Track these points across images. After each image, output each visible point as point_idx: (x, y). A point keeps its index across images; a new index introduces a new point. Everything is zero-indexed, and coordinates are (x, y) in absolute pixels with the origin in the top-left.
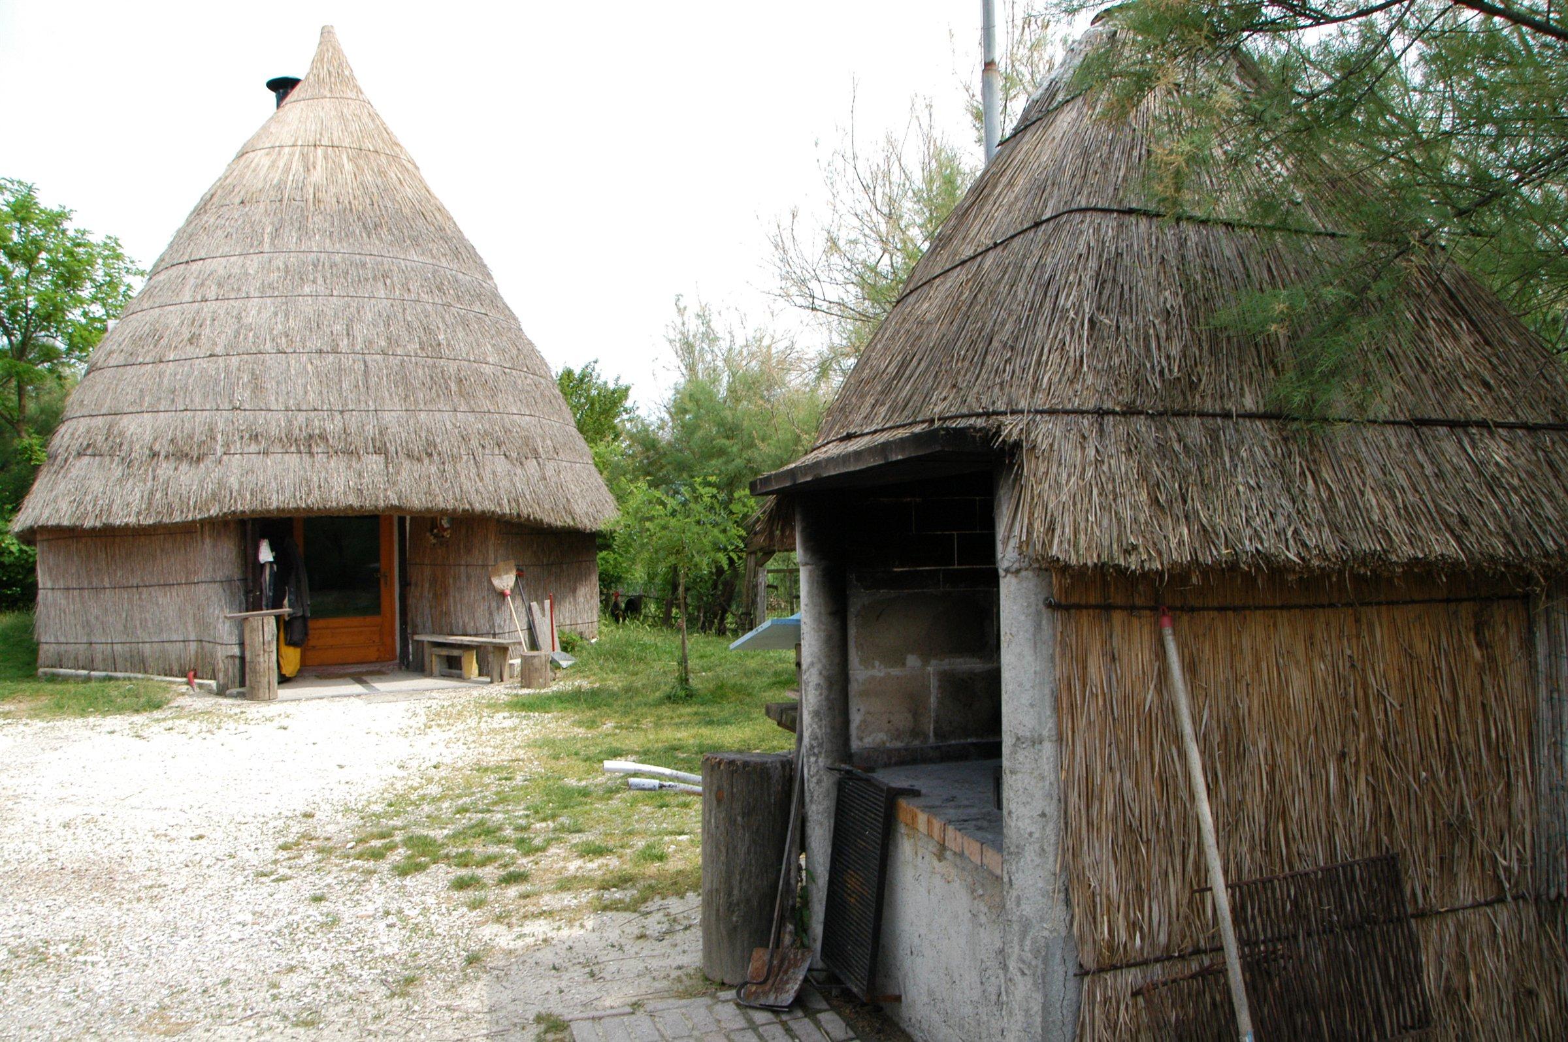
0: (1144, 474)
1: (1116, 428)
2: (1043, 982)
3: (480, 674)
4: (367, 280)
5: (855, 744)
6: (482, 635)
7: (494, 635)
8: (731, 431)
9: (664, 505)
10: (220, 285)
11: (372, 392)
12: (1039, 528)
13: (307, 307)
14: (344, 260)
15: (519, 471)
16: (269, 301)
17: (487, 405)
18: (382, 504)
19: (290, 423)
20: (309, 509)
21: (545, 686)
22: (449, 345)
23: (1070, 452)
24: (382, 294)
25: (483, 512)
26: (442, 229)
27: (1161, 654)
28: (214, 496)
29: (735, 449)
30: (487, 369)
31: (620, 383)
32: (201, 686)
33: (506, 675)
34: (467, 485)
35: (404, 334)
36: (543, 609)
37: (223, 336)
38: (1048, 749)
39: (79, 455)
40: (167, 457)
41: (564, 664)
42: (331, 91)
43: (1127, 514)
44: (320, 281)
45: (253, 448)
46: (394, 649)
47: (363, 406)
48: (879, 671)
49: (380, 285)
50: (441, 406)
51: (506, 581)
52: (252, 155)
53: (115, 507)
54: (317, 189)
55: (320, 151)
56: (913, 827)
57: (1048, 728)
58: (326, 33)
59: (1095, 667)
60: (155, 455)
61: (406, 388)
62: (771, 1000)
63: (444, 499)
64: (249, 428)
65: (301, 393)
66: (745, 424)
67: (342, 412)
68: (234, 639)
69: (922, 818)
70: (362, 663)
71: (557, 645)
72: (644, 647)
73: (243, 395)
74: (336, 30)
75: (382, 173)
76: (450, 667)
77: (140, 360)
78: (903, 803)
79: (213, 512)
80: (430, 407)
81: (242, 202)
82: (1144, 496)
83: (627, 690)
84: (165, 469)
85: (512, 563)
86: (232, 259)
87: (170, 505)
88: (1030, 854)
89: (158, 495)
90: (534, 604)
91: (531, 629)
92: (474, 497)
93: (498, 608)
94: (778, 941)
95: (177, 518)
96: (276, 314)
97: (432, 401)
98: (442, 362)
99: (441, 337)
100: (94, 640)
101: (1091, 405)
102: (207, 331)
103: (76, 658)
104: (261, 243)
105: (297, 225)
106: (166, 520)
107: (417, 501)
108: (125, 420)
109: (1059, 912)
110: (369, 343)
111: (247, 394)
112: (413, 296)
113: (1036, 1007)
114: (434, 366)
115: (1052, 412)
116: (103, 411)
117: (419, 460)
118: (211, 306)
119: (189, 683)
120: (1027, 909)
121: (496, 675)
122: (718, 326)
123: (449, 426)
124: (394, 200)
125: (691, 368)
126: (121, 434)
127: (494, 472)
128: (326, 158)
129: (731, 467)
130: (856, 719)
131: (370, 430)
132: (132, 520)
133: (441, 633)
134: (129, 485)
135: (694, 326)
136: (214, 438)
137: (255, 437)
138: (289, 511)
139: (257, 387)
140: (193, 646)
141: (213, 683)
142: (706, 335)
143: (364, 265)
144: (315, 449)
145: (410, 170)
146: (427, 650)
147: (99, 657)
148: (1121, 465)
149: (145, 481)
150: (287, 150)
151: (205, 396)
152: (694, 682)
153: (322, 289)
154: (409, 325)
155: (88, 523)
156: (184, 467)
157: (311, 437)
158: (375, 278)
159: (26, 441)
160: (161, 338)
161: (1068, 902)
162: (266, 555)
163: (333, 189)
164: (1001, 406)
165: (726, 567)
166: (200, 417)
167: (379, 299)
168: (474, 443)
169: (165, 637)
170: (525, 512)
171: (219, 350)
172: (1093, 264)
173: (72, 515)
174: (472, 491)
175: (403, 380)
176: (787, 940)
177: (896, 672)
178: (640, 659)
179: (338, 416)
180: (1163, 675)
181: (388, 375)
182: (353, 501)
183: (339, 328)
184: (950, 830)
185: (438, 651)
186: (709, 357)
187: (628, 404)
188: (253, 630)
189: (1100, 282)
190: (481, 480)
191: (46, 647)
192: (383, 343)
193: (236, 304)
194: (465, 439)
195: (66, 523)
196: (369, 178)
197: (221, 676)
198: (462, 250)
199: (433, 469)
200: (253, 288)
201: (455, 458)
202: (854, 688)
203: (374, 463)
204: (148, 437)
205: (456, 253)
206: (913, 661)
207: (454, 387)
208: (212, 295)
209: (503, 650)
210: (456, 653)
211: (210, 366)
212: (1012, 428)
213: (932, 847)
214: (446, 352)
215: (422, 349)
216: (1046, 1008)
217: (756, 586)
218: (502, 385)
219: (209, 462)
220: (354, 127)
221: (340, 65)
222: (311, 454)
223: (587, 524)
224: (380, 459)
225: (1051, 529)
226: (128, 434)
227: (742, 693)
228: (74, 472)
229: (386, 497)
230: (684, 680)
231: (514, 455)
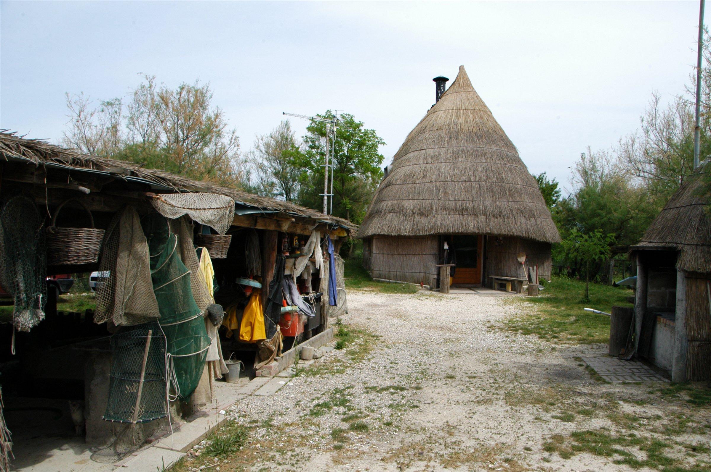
0: (704, 256)
1: (700, 248)
2: (681, 342)
3: (512, 290)
4: (479, 156)
5: (648, 306)
6: (513, 277)
7: (517, 277)
8: (602, 207)
9: (583, 237)
10: (432, 158)
11: (482, 195)
12: (683, 264)
13: (460, 166)
14: (471, 149)
15: (529, 222)
16: (448, 164)
17: (519, 199)
18: (485, 232)
19: (456, 204)
20: (462, 233)
21: (536, 295)
22: (506, 178)
23: (690, 252)
24: (484, 161)
25: (517, 236)
26: (502, 136)
27: (707, 287)
28: (433, 227)
29: (604, 214)
30: (518, 186)
31: (555, 182)
32: (425, 287)
33: (521, 291)
34: (512, 227)
35: (491, 174)
36: (533, 269)
37: (434, 176)
38: (684, 302)
39: (389, 212)
40: (418, 214)
41: (541, 289)
42: (464, 89)
43: (699, 263)
44: (464, 157)
45: (445, 212)
46: (480, 280)
47: (479, 200)
48: (654, 290)
49: (483, 158)
50: (504, 200)
51: (522, 259)
52: (438, 112)
53: (402, 229)
54: (461, 125)
55: (461, 111)
56: (660, 321)
57: (684, 298)
58: (461, 68)
59: (693, 288)
60: (414, 213)
61: (493, 194)
62: (625, 358)
63: (505, 231)
64: (443, 206)
65: (459, 195)
66: (608, 204)
67: (472, 201)
68: (436, 273)
69: (662, 319)
70: (469, 284)
71: (538, 282)
72: (569, 285)
73: (441, 195)
74: (465, 67)
75: (481, 118)
76: (501, 287)
77: (408, 182)
78: (658, 317)
79: (432, 232)
80: (500, 200)
81: (437, 130)
82: (703, 260)
83: (566, 298)
84: (417, 218)
85: (525, 253)
86: (435, 149)
87: (419, 230)
88: (680, 320)
89: (415, 226)
90: (531, 268)
91: (529, 276)
92: (514, 230)
93: (519, 268)
94: (628, 347)
95: (421, 234)
96: (450, 168)
97: (501, 198)
98: (504, 184)
99: (503, 176)
100: (391, 270)
101: (695, 243)
102: (429, 174)
103: (385, 276)
104: (444, 144)
105: (455, 138)
106: (418, 234)
107: (496, 232)
108: (404, 202)
109: (684, 330)
110: (480, 178)
111: (443, 195)
112: (494, 161)
113: (679, 346)
114: (501, 186)
115: (688, 244)
116: (396, 199)
117: (497, 218)
118: (429, 166)
119: (421, 286)
120: (679, 329)
121: (518, 291)
122: (598, 165)
123: (506, 207)
124: (486, 127)
125: (586, 181)
126: (403, 206)
127: (521, 222)
128: (464, 114)
129: (602, 221)
130: (649, 300)
131: (481, 207)
132: (407, 234)
133: (498, 275)
134: (406, 223)
135: (588, 165)
136: (432, 209)
137: (445, 209)
138: (456, 233)
139: (446, 193)
140: (422, 275)
141: (429, 286)
142: (593, 168)
143: (478, 151)
144: (464, 213)
145: (489, 114)
146: (494, 281)
147: (392, 276)
148: (699, 254)
149: (411, 222)
150: (450, 111)
151: (429, 195)
152: (590, 297)
153: (465, 160)
154: (493, 171)
155: (393, 234)
156: (423, 218)
157: (463, 209)
158: (481, 155)
159: (345, 201)
160: (414, 175)
161: (686, 329)
162: (446, 247)
163: (467, 125)
164: (679, 242)
165: (604, 260)
166: (428, 202)
167: (483, 163)
168: (514, 212)
169: (413, 271)
170: (530, 236)
171: (433, 180)
172: (699, 216)
173: (388, 231)
174: (513, 228)
175: (491, 190)
176: (630, 346)
177: (658, 291)
178: (568, 289)
179: (471, 203)
180: (707, 291)
181: (487, 189)
182: (476, 231)
183: (470, 173)
184: (668, 321)
185: (497, 281)
186: (593, 177)
187: (557, 189)
188: (444, 270)
189: (700, 220)
190: (517, 225)
191: (376, 272)
192: (485, 178)
193: (438, 165)
194: (511, 211)
195: (386, 234)
196: (478, 120)
197: (431, 284)
198: (508, 143)
199: (501, 221)
200: (442, 159)
201: (508, 217)
202: (649, 293)
203: (482, 218)
204: (412, 207)
205: (507, 145)
206: (663, 288)
207: (508, 193)
208: (429, 161)
209: (521, 282)
210: (504, 282)
211: (431, 185)
212: (680, 247)
213: (664, 325)
214: (505, 180)
215: (497, 180)
216: (681, 347)
217: (609, 266)
218: (523, 192)
219: (431, 216)
220: (472, 102)
221: (466, 80)
222: (463, 215)
223: (550, 240)
224: (484, 217)
225: (685, 265)
226: (405, 206)
227: (607, 302)
228: (388, 218)
229: (486, 230)
230: (587, 296)
231: (527, 216)
